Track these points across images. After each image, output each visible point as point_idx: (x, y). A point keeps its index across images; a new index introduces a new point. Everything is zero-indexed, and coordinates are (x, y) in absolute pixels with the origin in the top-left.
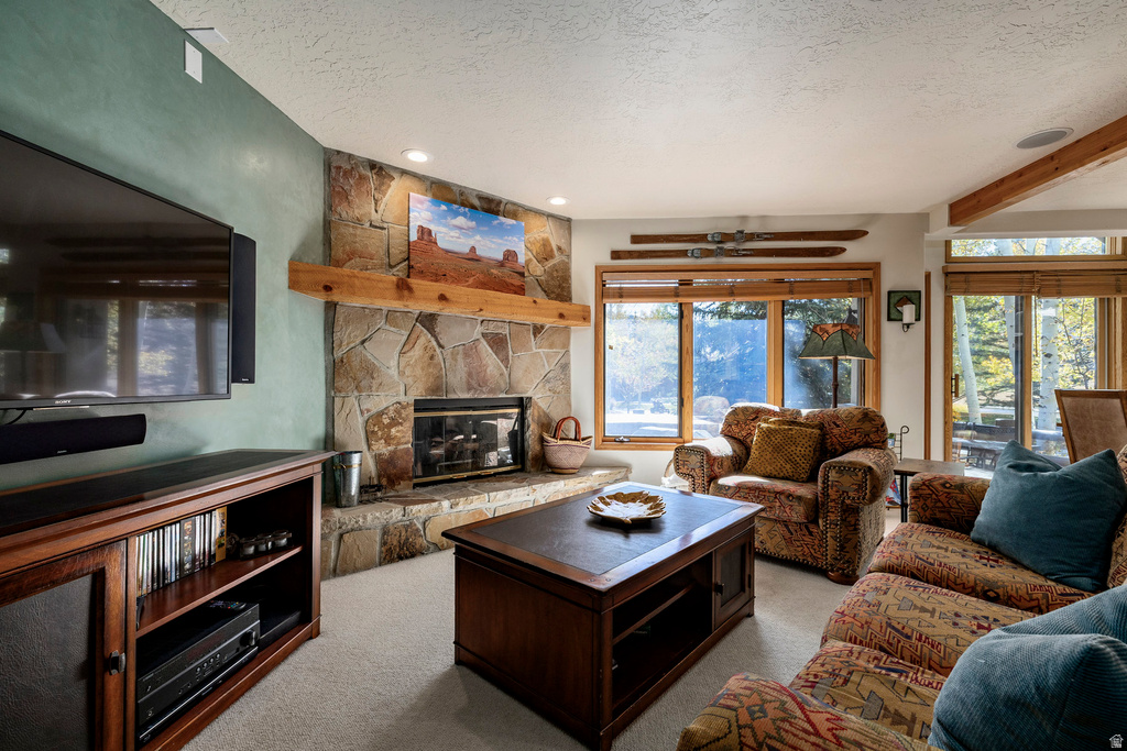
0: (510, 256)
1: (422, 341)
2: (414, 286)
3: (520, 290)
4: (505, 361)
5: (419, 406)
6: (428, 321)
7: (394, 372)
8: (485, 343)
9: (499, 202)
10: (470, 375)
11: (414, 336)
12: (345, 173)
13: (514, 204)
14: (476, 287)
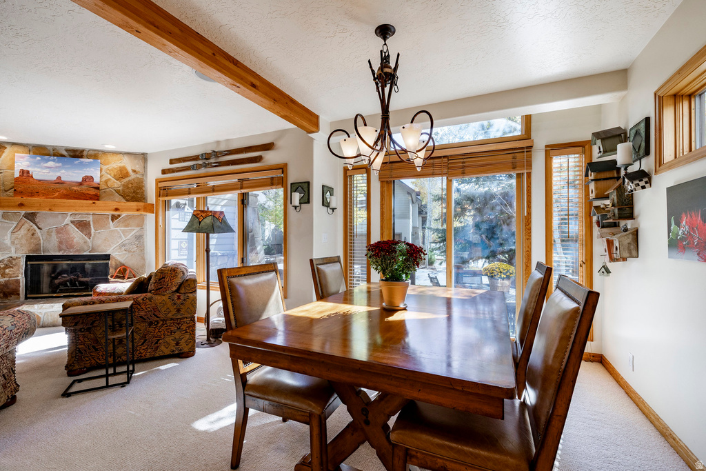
0: (88, 179)
1: (26, 226)
3: (96, 197)
4: (89, 235)
5: (29, 258)
6: (31, 217)
7: (8, 242)
8: (73, 226)
9: (83, 151)
10: (61, 243)
11: (20, 224)
13: (95, 150)
14: (61, 198)
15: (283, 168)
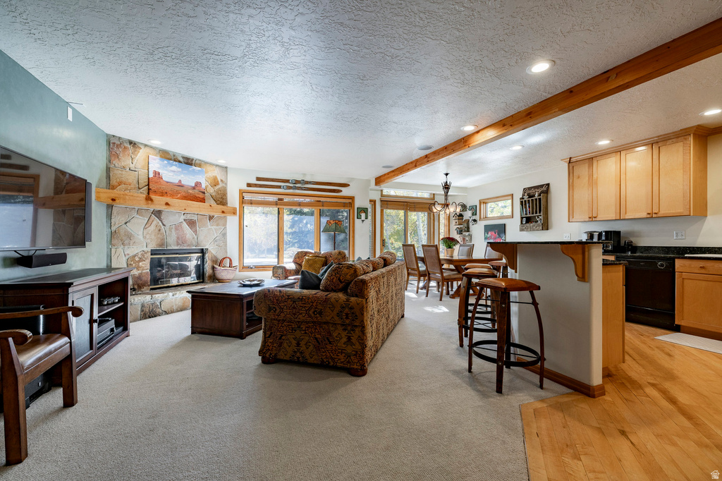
0: (198, 184)
1: (155, 223)
2: (154, 199)
3: (203, 200)
4: (195, 232)
5: (153, 252)
6: (158, 214)
7: (141, 237)
8: (185, 224)
9: (193, 160)
10: (178, 238)
11: (151, 220)
12: (117, 145)
13: (200, 160)
14: (182, 199)
15: (352, 198)
